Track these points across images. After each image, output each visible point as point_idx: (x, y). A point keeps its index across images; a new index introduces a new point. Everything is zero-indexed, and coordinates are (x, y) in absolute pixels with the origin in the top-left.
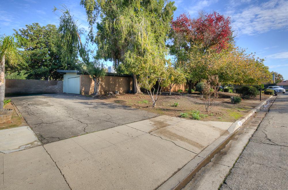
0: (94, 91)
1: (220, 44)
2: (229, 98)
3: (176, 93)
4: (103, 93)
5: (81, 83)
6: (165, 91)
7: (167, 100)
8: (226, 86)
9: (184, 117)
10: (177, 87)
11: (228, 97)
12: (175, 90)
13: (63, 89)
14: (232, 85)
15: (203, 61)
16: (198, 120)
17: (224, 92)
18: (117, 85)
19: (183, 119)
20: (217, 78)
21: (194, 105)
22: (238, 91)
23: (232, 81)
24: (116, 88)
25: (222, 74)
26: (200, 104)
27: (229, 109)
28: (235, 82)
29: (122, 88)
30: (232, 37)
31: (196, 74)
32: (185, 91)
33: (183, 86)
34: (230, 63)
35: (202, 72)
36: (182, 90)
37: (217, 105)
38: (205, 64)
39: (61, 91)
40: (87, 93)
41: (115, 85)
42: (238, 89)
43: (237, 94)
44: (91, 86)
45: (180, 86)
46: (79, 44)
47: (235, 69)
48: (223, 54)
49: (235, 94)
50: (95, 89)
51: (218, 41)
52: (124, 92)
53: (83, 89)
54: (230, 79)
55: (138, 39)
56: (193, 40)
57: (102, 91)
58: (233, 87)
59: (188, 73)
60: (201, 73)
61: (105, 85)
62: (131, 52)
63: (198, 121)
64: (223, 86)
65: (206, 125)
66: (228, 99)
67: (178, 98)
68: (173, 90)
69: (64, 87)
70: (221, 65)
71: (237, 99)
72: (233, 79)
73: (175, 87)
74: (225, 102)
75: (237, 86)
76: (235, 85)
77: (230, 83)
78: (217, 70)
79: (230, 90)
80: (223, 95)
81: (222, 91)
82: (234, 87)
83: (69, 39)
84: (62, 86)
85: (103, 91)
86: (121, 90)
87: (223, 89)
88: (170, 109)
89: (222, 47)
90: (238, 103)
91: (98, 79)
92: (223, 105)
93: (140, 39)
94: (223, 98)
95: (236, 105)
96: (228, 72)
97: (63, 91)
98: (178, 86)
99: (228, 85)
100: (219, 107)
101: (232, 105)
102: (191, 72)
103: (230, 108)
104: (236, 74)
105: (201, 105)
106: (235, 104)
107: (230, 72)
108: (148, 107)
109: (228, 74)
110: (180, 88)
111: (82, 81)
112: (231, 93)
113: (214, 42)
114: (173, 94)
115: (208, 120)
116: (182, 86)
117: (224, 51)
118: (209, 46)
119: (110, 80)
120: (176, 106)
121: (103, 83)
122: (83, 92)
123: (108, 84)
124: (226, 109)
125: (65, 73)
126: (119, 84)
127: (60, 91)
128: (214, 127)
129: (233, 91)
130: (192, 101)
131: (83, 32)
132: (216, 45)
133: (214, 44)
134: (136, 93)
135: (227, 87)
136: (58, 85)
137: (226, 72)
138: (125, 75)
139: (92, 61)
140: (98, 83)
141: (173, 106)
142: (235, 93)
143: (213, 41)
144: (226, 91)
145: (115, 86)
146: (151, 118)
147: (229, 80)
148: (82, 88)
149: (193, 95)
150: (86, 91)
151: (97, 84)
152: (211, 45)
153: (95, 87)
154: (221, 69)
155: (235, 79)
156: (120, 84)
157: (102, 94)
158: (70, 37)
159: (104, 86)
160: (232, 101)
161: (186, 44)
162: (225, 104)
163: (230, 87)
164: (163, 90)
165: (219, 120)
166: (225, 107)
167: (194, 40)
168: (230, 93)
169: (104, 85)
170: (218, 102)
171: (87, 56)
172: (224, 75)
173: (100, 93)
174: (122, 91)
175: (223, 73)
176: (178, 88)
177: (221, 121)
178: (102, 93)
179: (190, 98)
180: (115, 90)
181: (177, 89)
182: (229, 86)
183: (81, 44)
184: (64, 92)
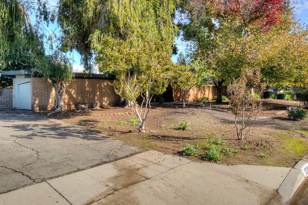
0: (55, 104)
1: (267, 16)
2: (284, 110)
3: (197, 104)
4: (73, 107)
5: (33, 91)
6: (179, 100)
7: (173, 116)
8: (281, 90)
9: (188, 155)
10: (200, 94)
11: (283, 108)
12: (197, 98)
13: (12, 101)
14: (289, 87)
15: (239, 48)
16: (215, 161)
17: (278, 98)
18: (98, 93)
19: (184, 160)
20: (258, 73)
21: (220, 125)
22: (300, 97)
23: (290, 81)
24: (96, 98)
25: (271, 69)
26: (232, 122)
27: (284, 132)
28: (295, 82)
29: (106, 98)
30: (289, 8)
31: (227, 71)
32: (214, 100)
33: (210, 92)
34: (286, 49)
35: (236, 66)
36: (208, 99)
37: (263, 123)
38: (243, 52)
39: (9, 105)
40: (43, 107)
41: (94, 93)
42: (300, 94)
43: (298, 103)
44: (51, 97)
45: (205, 91)
46: (27, 25)
47: (295, 60)
48: (274, 35)
49: (295, 102)
50: (57, 101)
51: (265, 11)
52: (110, 104)
53: (37, 102)
54: (286, 76)
55: (112, 7)
56: (222, 14)
57: (71, 103)
58: (292, 91)
59: (213, 68)
60: (236, 68)
61: (77, 93)
62: (102, 32)
63: (214, 165)
64: (276, 90)
65: (230, 175)
66: (284, 112)
67: (193, 114)
68: (193, 99)
69: (14, 99)
70: (271, 54)
71: (299, 112)
72: (291, 76)
73: (196, 94)
74: (277, 118)
75: (299, 89)
76: (295, 87)
77: (286, 84)
78: (264, 62)
79: (287, 96)
80: (275, 104)
81: (275, 98)
82: (294, 90)
83: (5, 16)
84: (11, 98)
85: (73, 104)
86: (104, 101)
87: (276, 94)
88: (170, 135)
89: (271, 22)
90: (301, 119)
91: (61, 84)
92: (272, 124)
93: (116, 8)
94: (274, 109)
95: (296, 123)
96: (282, 66)
97: (12, 106)
98: (202, 92)
99: (283, 88)
100: (265, 129)
101: (289, 124)
102: (219, 67)
103: (285, 129)
104: (297, 68)
105: (231, 125)
106: (296, 120)
107: (286, 64)
108: (130, 132)
109: (282, 68)
110: (204, 94)
111: (34, 88)
112: (288, 101)
113: (257, 14)
114: (189, 106)
115: (237, 161)
116: (208, 91)
117: (274, 28)
118: (249, 22)
119: (85, 85)
120: (184, 129)
121: (72, 91)
122: (37, 106)
123: (81, 91)
124: (279, 131)
125: (14, 76)
126: (101, 92)
127: (7, 106)
128: (247, 181)
129: (292, 97)
130: (217, 118)
131: (33, 5)
132: (261, 19)
133: (257, 18)
134: (126, 105)
135: (282, 92)
136: (4, 95)
137: (279, 65)
138: (111, 77)
139: (51, 53)
140: (61, 91)
141: (179, 129)
142: (296, 100)
143: (255, 12)
144: (281, 97)
145: (95, 95)
146: (121, 158)
147: (283, 79)
148: (35, 100)
149: (224, 106)
150: (41, 104)
151: (59, 92)
152: (252, 20)
153: (56, 98)
154: (271, 60)
155: (295, 76)
156: (104, 92)
157: (72, 109)
158: (5, 14)
159: (75, 96)
160: (289, 116)
161: (210, 21)
162: (278, 121)
163: (287, 91)
164: (177, 99)
165: (260, 160)
166: (276, 128)
167: (224, 13)
168: (286, 102)
169: (74, 94)
170: (265, 118)
171: (41, 45)
172: (275, 71)
173: (68, 108)
174: (107, 103)
175: (274, 67)
176: (202, 95)
177: (265, 164)
178: (70, 108)
179: (214, 111)
180: (95, 101)
181: (200, 96)
182: (286, 89)
183: (30, 25)
184: (14, 107)
